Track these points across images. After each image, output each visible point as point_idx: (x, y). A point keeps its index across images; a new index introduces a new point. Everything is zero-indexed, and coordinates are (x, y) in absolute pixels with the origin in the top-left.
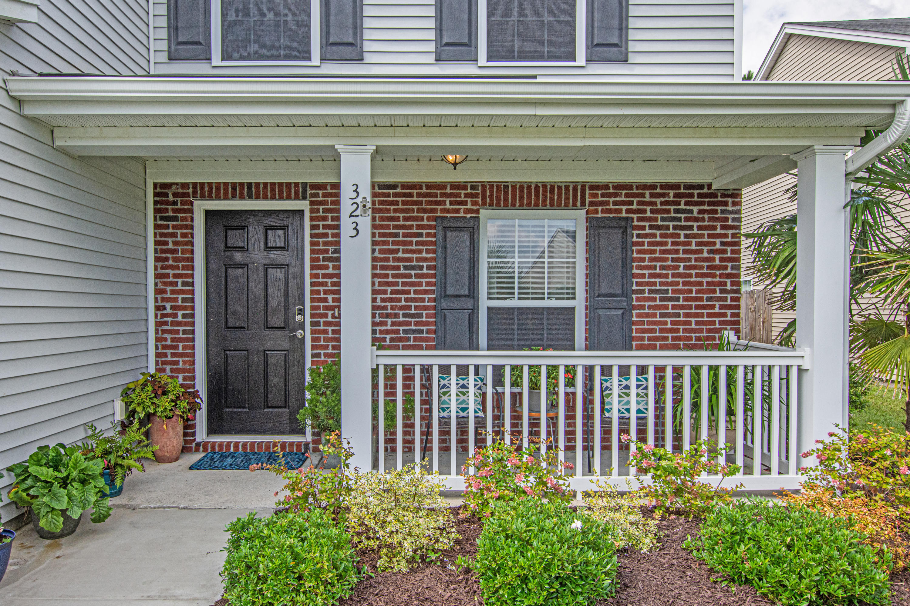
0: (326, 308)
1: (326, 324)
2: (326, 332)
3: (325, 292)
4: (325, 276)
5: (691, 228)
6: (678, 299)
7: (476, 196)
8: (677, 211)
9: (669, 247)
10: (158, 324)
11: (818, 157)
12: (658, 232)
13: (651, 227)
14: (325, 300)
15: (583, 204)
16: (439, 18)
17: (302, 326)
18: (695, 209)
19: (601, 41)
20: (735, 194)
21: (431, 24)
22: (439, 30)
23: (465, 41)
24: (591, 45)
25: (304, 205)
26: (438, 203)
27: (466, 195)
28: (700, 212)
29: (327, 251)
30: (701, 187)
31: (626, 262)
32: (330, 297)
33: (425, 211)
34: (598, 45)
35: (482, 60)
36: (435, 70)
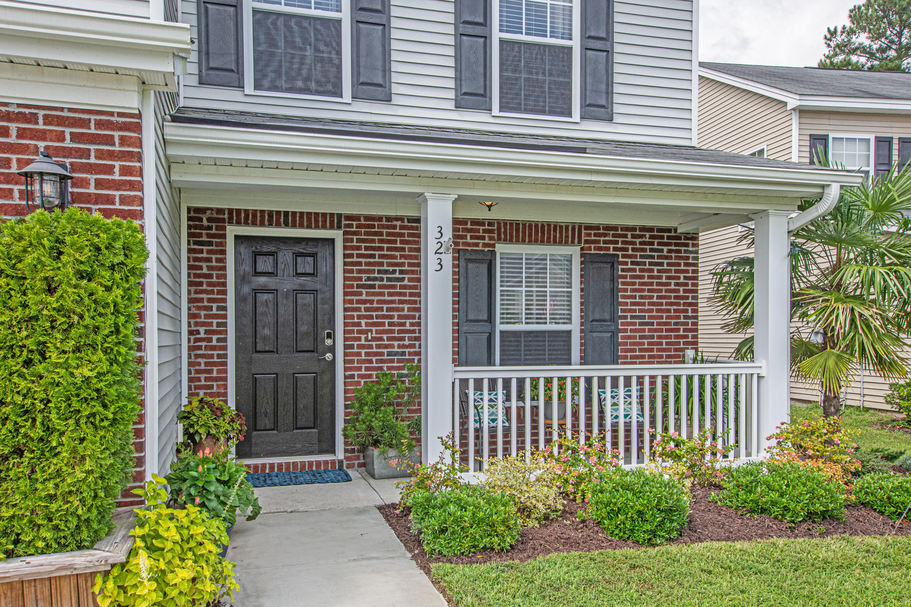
0: (359, 332)
1: (360, 347)
2: (359, 354)
3: (359, 317)
4: (358, 302)
5: (662, 264)
6: (652, 324)
7: (492, 231)
8: (651, 250)
9: (646, 280)
10: (191, 349)
11: (771, 218)
12: (638, 267)
13: (633, 263)
14: (359, 324)
15: (580, 242)
16: (458, 69)
17: (332, 349)
18: (665, 249)
19: (592, 102)
20: (693, 237)
21: (452, 73)
22: (458, 79)
23: (482, 92)
24: (585, 105)
25: (337, 235)
26: (460, 237)
27: (485, 231)
28: (670, 251)
29: (360, 279)
30: (669, 230)
31: (614, 291)
32: (363, 322)
34: (589, 105)
35: (496, 110)
36: (455, 115)
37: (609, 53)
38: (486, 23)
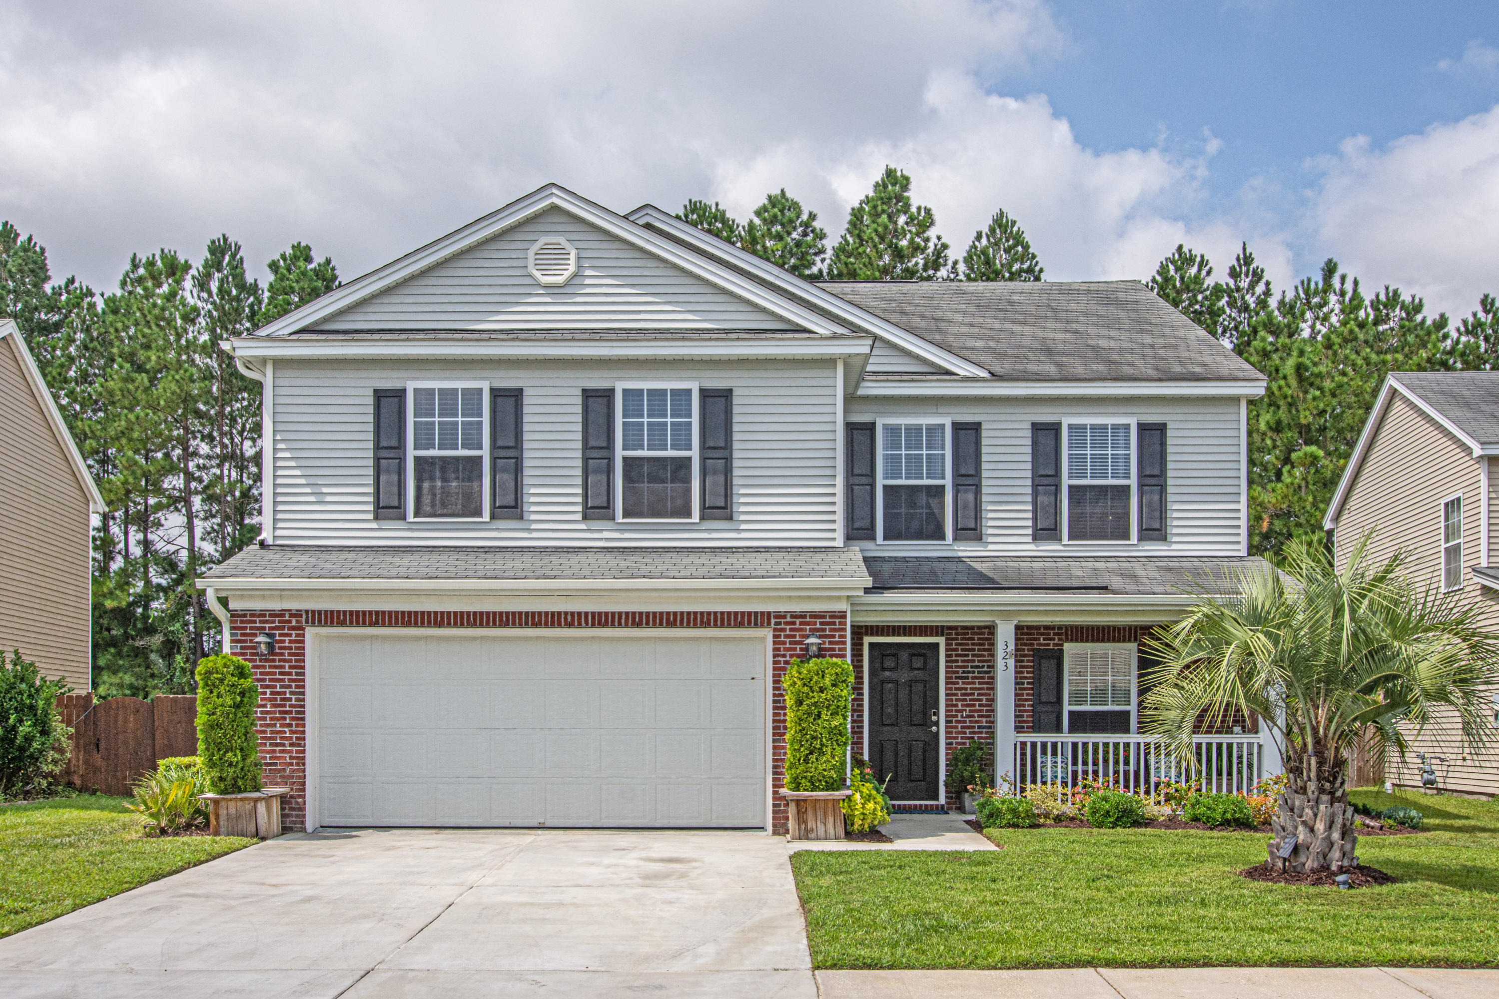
0: (957, 711)
1: (957, 722)
2: (957, 727)
3: (957, 700)
4: (956, 689)
7: (1061, 634)
14: (956, 706)
15: (1135, 640)
16: (1034, 512)
17: (937, 724)
19: (1147, 527)
21: (1030, 515)
22: (1035, 519)
23: (1054, 527)
24: (1141, 530)
25: (941, 641)
26: (1035, 639)
27: (1055, 634)
29: (958, 672)
32: (960, 704)
33: (1026, 645)
34: (1145, 530)
35: (1065, 540)
36: (1032, 547)
37: (1163, 488)
38: (1057, 473)
